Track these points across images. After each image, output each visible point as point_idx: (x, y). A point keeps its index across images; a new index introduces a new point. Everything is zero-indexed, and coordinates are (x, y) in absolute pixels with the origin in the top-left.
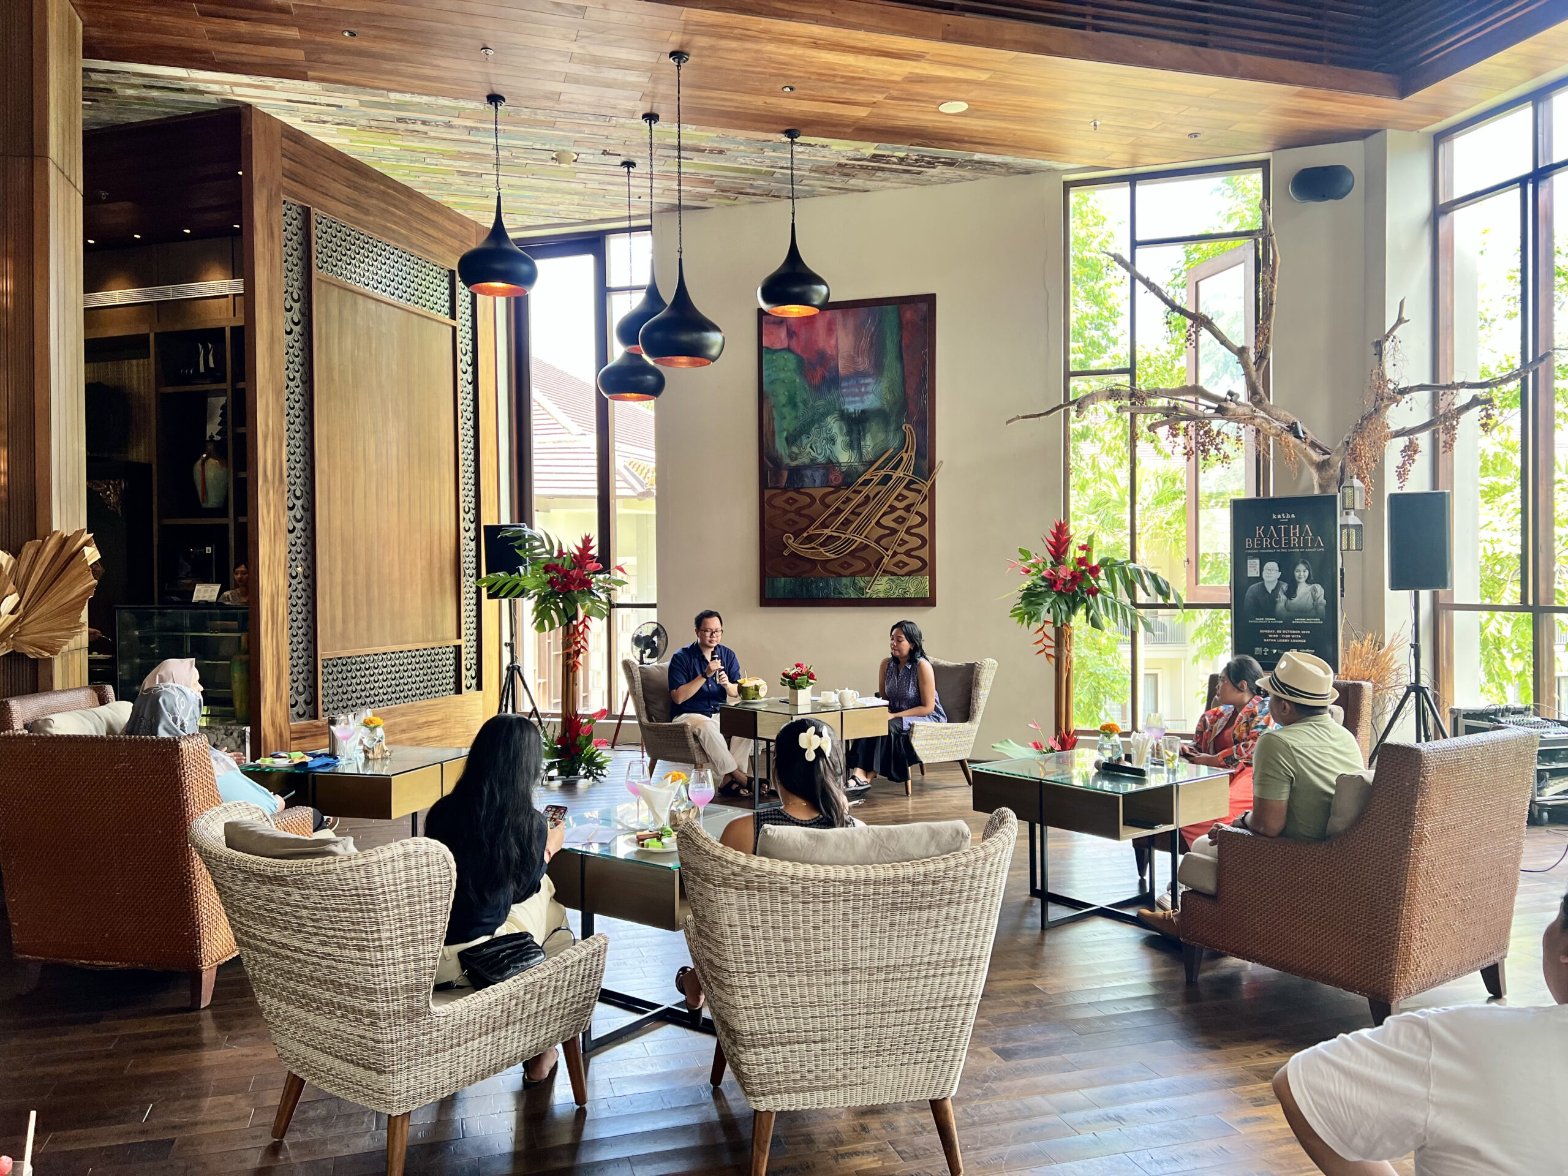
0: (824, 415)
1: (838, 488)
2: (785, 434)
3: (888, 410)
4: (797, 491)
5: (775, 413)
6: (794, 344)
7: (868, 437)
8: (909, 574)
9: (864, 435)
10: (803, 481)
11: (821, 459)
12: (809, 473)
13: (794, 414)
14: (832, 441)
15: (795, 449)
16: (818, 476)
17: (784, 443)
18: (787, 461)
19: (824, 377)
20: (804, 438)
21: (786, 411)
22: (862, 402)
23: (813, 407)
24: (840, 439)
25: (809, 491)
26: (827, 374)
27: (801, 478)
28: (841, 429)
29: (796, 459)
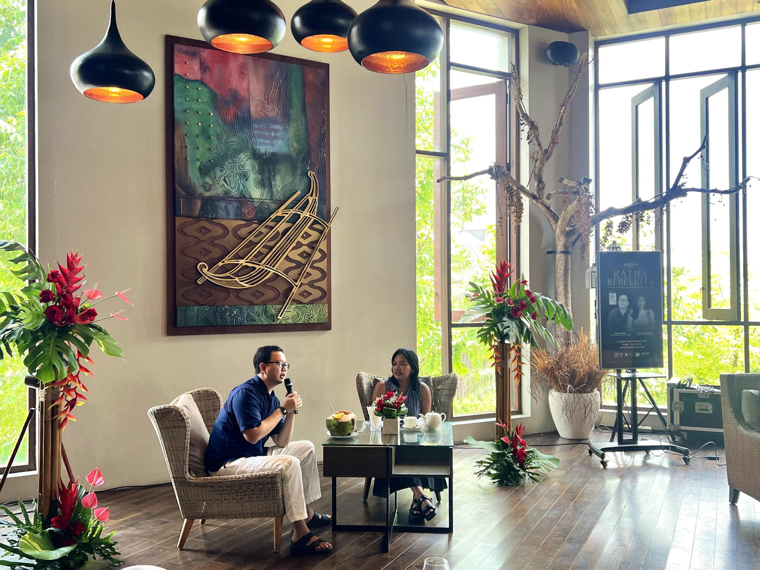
0: (238, 151)
1: (249, 222)
2: (198, 164)
3: (294, 156)
4: (211, 220)
5: (187, 142)
6: (207, 78)
7: (278, 178)
8: (312, 302)
9: (274, 176)
10: (217, 212)
11: (234, 193)
12: (223, 204)
13: (207, 146)
14: (245, 176)
15: (208, 180)
16: (232, 208)
17: (197, 173)
18: (200, 190)
19: (237, 117)
20: (217, 170)
21: (200, 142)
22: (272, 145)
23: (226, 143)
24: (252, 177)
25: (223, 222)
26: (239, 113)
27: (215, 210)
28: (253, 167)
29: (209, 190)
